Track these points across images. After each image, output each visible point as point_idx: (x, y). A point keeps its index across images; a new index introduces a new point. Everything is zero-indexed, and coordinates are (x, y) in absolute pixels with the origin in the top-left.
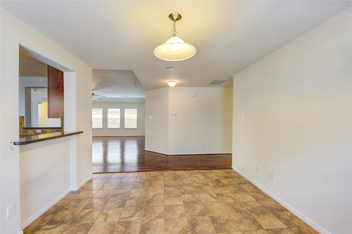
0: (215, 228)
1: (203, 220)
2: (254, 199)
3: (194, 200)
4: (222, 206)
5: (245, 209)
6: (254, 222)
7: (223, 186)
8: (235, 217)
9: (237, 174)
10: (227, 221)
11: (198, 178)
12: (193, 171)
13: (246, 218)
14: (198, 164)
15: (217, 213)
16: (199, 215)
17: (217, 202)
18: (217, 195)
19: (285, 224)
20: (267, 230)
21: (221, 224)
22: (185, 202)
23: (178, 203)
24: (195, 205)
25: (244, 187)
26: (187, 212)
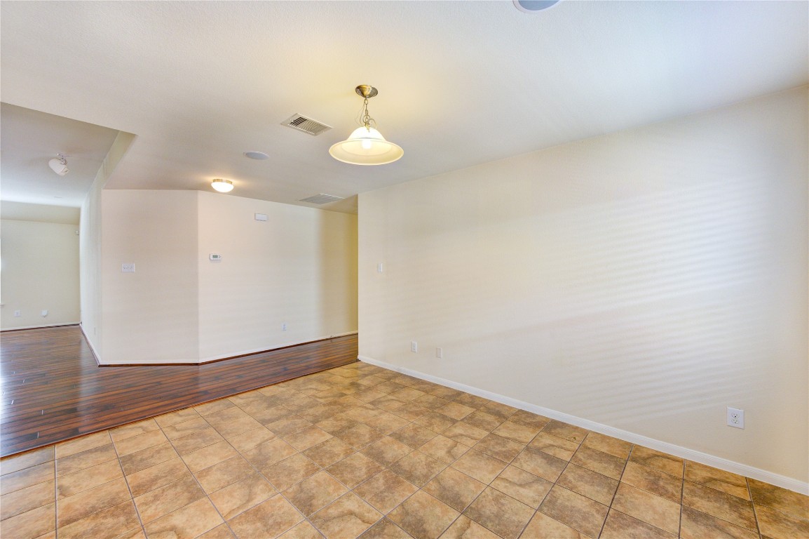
0: (410, 445)
1: (385, 444)
2: (423, 393)
3: (344, 423)
4: (393, 416)
5: (423, 408)
6: (444, 417)
7: (369, 389)
8: (421, 421)
9: (373, 368)
10: (415, 430)
11: (316, 390)
12: (294, 380)
13: (432, 417)
14: (292, 367)
15: (396, 427)
16: (373, 440)
17: (381, 413)
18: (372, 403)
19: (472, 407)
20: (462, 420)
21: (412, 437)
22: (333, 431)
23: (323, 439)
24: (354, 430)
25: (397, 381)
26: (351, 444)
